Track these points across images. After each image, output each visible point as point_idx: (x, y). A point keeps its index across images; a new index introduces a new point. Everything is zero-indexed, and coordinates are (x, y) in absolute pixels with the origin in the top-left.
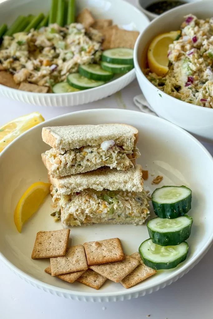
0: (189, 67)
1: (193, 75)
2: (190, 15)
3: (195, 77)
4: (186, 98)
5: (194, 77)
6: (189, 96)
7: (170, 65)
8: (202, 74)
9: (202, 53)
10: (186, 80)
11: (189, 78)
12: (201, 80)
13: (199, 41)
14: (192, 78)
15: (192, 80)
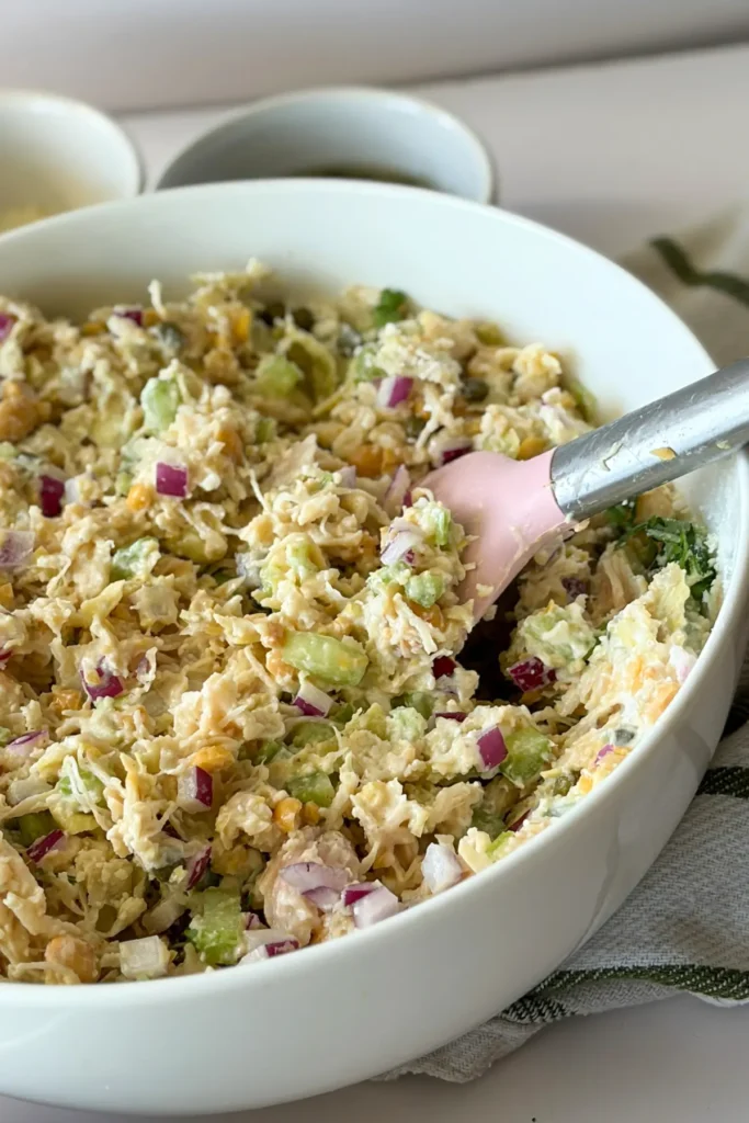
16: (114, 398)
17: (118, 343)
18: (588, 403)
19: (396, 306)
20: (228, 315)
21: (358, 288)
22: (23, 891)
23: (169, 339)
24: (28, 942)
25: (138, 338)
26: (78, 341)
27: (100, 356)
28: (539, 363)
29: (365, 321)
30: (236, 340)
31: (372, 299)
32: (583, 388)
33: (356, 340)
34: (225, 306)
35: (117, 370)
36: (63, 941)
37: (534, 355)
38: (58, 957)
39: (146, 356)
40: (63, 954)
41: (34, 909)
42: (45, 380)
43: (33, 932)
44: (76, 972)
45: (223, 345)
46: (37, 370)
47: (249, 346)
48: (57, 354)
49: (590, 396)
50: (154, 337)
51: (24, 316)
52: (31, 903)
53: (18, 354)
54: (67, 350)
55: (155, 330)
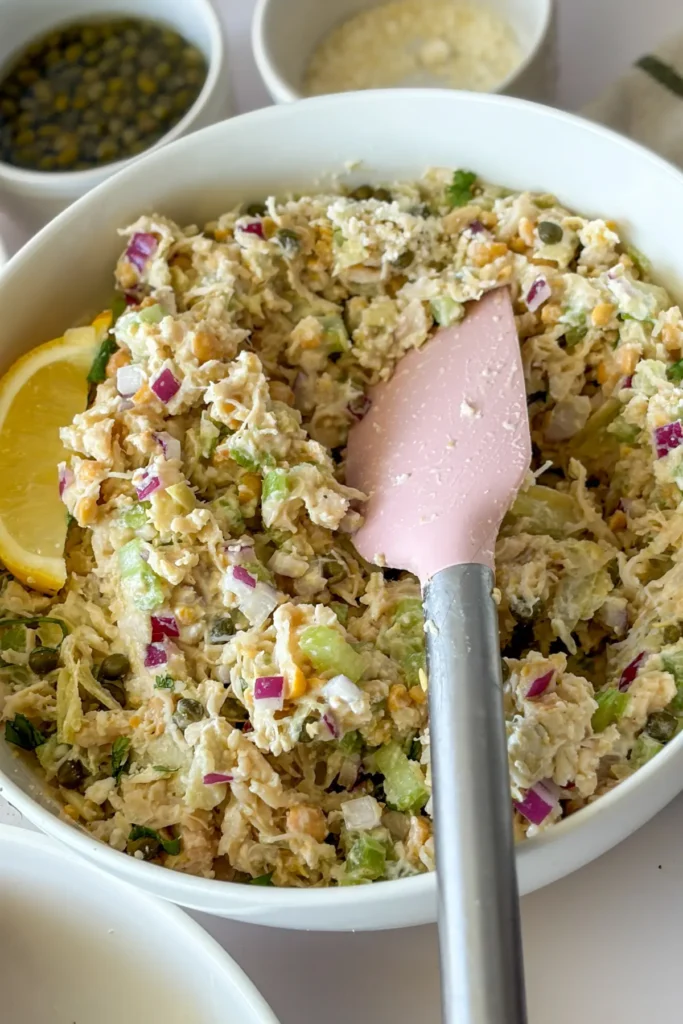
0: (147, 569)
1: (171, 602)
2: (140, 225)
3: (182, 613)
4: (151, 740)
5: (178, 611)
6: (162, 732)
7: (77, 540)
8: (213, 586)
9: (208, 445)
10: (144, 632)
11: (154, 621)
12: (214, 612)
13: (187, 386)
14: (169, 621)
15: (171, 627)
17: (246, 253)
18: (643, 265)
19: (467, 186)
21: (436, 170)
22: (263, 776)
23: (288, 247)
24: (270, 813)
25: (262, 248)
26: (212, 249)
28: (601, 237)
32: (638, 252)
36: (300, 812)
37: (597, 231)
38: (297, 827)
39: (269, 262)
40: (302, 823)
41: (274, 791)
42: (188, 287)
43: (275, 807)
44: (312, 835)
46: (182, 278)
48: (196, 262)
49: (645, 259)
50: (276, 245)
51: (166, 233)
52: (270, 787)
53: (166, 267)
54: (204, 258)
55: (275, 240)
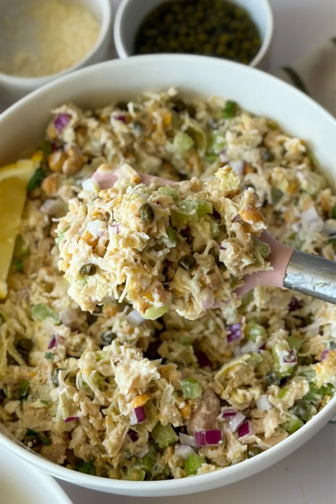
2: (62, 110)
4: (40, 385)
6: (46, 382)
16: (115, 156)
17: (116, 130)
18: (315, 163)
19: (233, 109)
20: (162, 115)
21: (216, 97)
23: (138, 129)
25: (124, 129)
26: (99, 126)
27: (109, 138)
28: (296, 148)
29: (219, 115)
30: (165, 126)
31: (222, 104)
33: (215, 126)
34: (159, 110)
35: (116, 144)
37: (295, 144)
39: (128, 137)
45: (160, 129)
46: (82, 140)
47: (170, 128)
48: (89, 133)
50: (131, 128)
51: (75, 115)
53: (73, 133)
54: (94, 131)
55: (131, 125)
